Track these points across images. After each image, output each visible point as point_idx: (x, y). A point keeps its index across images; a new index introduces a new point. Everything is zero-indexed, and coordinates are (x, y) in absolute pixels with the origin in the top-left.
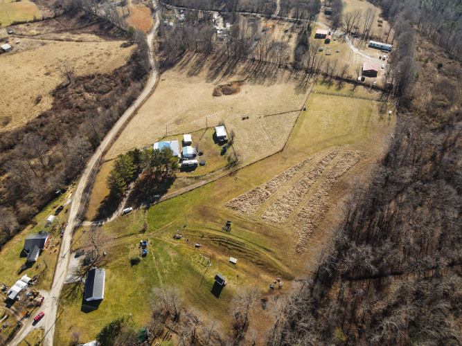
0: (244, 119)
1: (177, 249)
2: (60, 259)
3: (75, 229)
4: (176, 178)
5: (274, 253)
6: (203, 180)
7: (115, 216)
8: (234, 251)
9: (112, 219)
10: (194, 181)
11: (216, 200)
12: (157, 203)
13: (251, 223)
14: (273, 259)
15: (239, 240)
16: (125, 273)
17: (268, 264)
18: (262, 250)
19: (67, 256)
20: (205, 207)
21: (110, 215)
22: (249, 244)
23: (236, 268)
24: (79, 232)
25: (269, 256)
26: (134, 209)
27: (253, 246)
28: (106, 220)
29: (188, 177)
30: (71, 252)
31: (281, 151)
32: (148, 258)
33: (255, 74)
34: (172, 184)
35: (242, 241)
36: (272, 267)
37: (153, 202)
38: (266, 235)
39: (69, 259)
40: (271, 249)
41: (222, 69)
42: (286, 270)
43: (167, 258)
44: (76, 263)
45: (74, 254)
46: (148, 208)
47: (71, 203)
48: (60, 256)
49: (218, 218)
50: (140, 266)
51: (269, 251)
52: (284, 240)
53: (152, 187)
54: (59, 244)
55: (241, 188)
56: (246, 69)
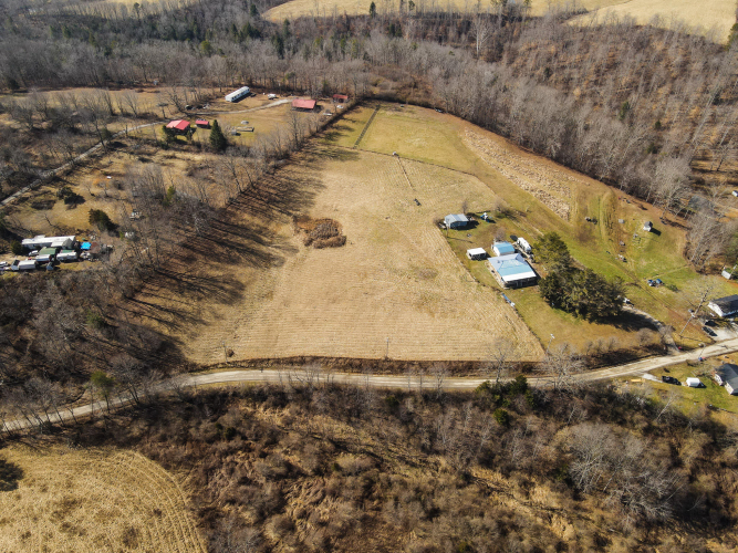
1: (637, 259)
2: (730, 350)
3: (684, 349)
7: (639, 312)
9: (644, 314)
19: (723, 344)
20: (577, 237)
21: (642, 317)
24: (686, 342)
28: (651, 319)
30: (714, 342)
31: (476, 176)
33: (278, 202)
39: (722, 341)
41: (242, 245)
44: (721, 334)
45: (715, 338)
47: (649, 372)
48: (726, 351)
56: (254, 212)
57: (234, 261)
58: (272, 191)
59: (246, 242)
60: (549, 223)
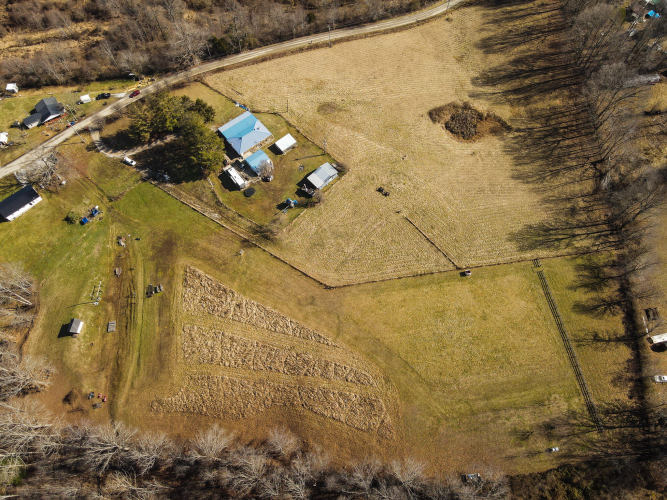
0: (380, 190)
1: (103, 252)
3: (86, 131)
4: (205, 178)
5: (138, 373)
6: (220, 213)
7: (118, 155)
8: (124, 320)
9: (112, 156)
10: (213, 203)
11: (190, 250)
12: (155, 186)
13: (170, 316)
14: (130, 377)
15: (140, 316)
16: (53, 220)
17: (121, 374)
18: (136, 354)
19: (46, 150)
20: (175, 244)
21: (116, 149)
22: (138, 333)
23: (104, 336)
24: (80, 138)
25: (131, 370)
26: (136, 167)
27: (137, 341)
28: (107, 151)
29: (213, 192)
30: (53, 150)
31: (328, 288)
32: (81, 228)
33: (546, 136)
34: (194, 180)
35: (139, 322)
36: (119, 380)
37: (154, 180)
38: (160, 348)
39: (44, 154)
40: (142, 365)
41: (526, 77)
42: (121, 401)
43: (88, 250)
45: (51, 154)
46: (144, 180)
48: (45, 144)
49: (165, 270)
50: (68, 228)
51: (138, 364)
52: (163, 376)
53: (179, 162)
54: (59, 131)
55: (223, 271)
56: (555, 112)
57: (516, 62)
58: (567, 142)
59: (527, 82)
60: (211, 247)
